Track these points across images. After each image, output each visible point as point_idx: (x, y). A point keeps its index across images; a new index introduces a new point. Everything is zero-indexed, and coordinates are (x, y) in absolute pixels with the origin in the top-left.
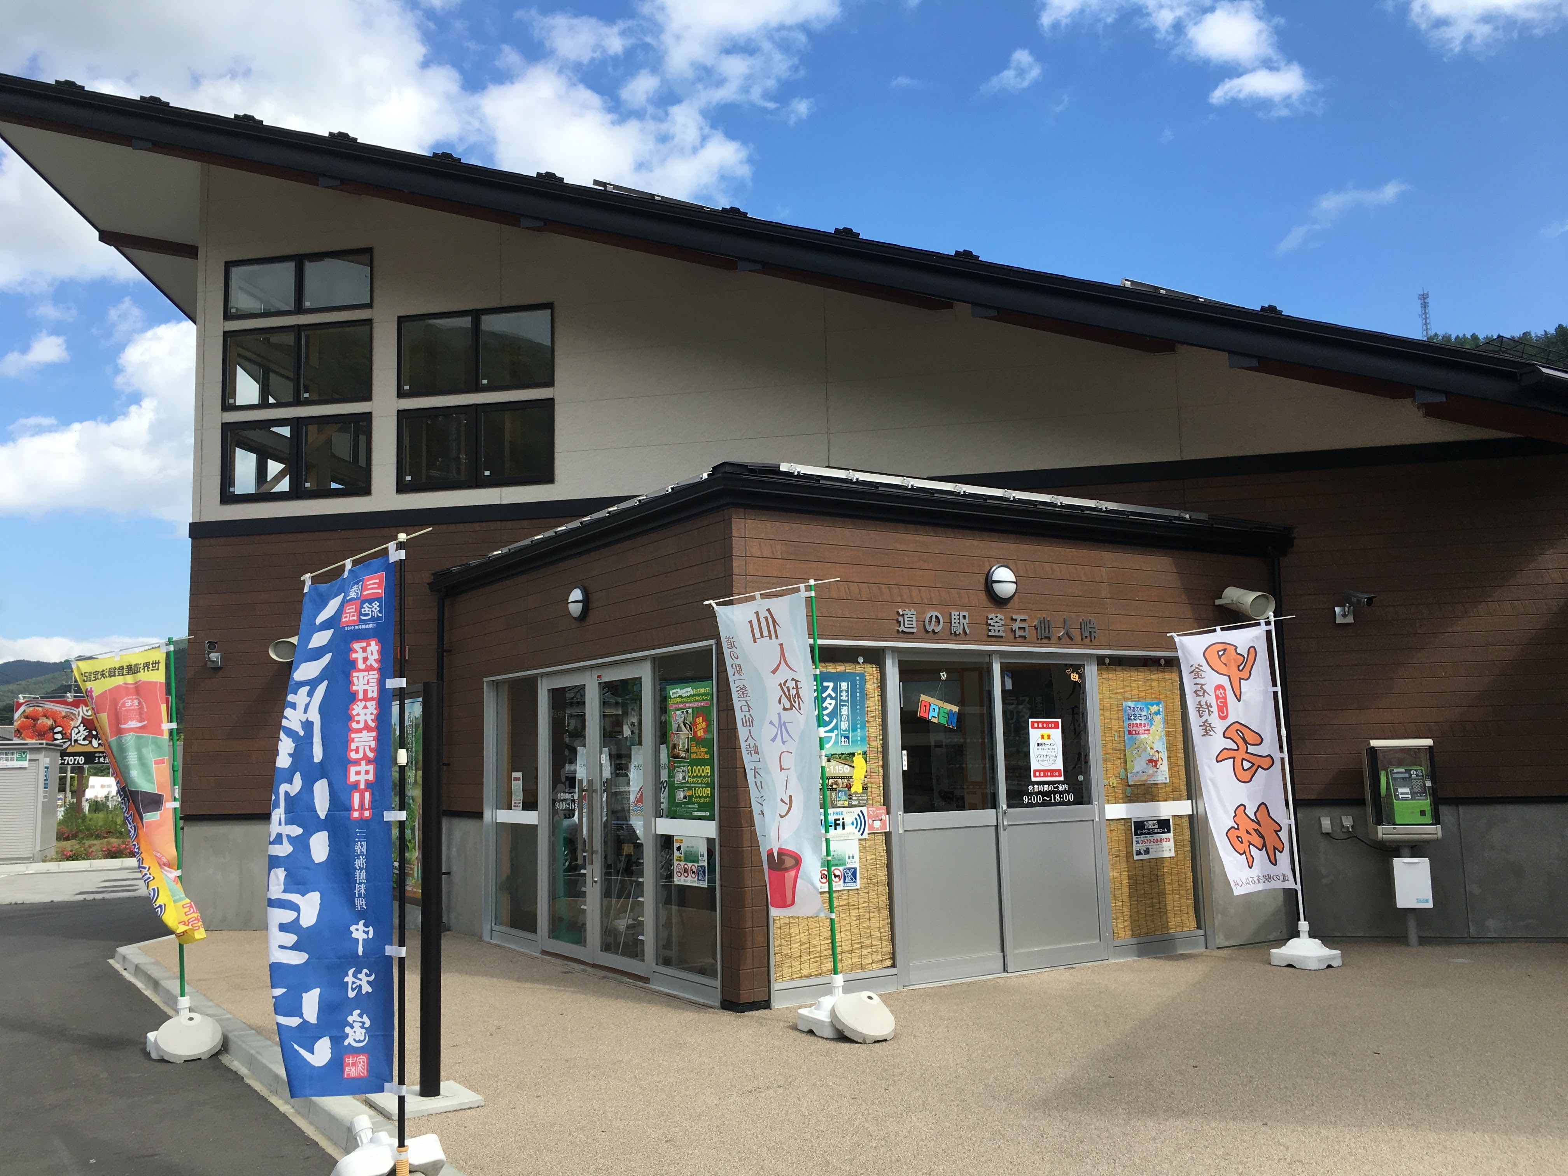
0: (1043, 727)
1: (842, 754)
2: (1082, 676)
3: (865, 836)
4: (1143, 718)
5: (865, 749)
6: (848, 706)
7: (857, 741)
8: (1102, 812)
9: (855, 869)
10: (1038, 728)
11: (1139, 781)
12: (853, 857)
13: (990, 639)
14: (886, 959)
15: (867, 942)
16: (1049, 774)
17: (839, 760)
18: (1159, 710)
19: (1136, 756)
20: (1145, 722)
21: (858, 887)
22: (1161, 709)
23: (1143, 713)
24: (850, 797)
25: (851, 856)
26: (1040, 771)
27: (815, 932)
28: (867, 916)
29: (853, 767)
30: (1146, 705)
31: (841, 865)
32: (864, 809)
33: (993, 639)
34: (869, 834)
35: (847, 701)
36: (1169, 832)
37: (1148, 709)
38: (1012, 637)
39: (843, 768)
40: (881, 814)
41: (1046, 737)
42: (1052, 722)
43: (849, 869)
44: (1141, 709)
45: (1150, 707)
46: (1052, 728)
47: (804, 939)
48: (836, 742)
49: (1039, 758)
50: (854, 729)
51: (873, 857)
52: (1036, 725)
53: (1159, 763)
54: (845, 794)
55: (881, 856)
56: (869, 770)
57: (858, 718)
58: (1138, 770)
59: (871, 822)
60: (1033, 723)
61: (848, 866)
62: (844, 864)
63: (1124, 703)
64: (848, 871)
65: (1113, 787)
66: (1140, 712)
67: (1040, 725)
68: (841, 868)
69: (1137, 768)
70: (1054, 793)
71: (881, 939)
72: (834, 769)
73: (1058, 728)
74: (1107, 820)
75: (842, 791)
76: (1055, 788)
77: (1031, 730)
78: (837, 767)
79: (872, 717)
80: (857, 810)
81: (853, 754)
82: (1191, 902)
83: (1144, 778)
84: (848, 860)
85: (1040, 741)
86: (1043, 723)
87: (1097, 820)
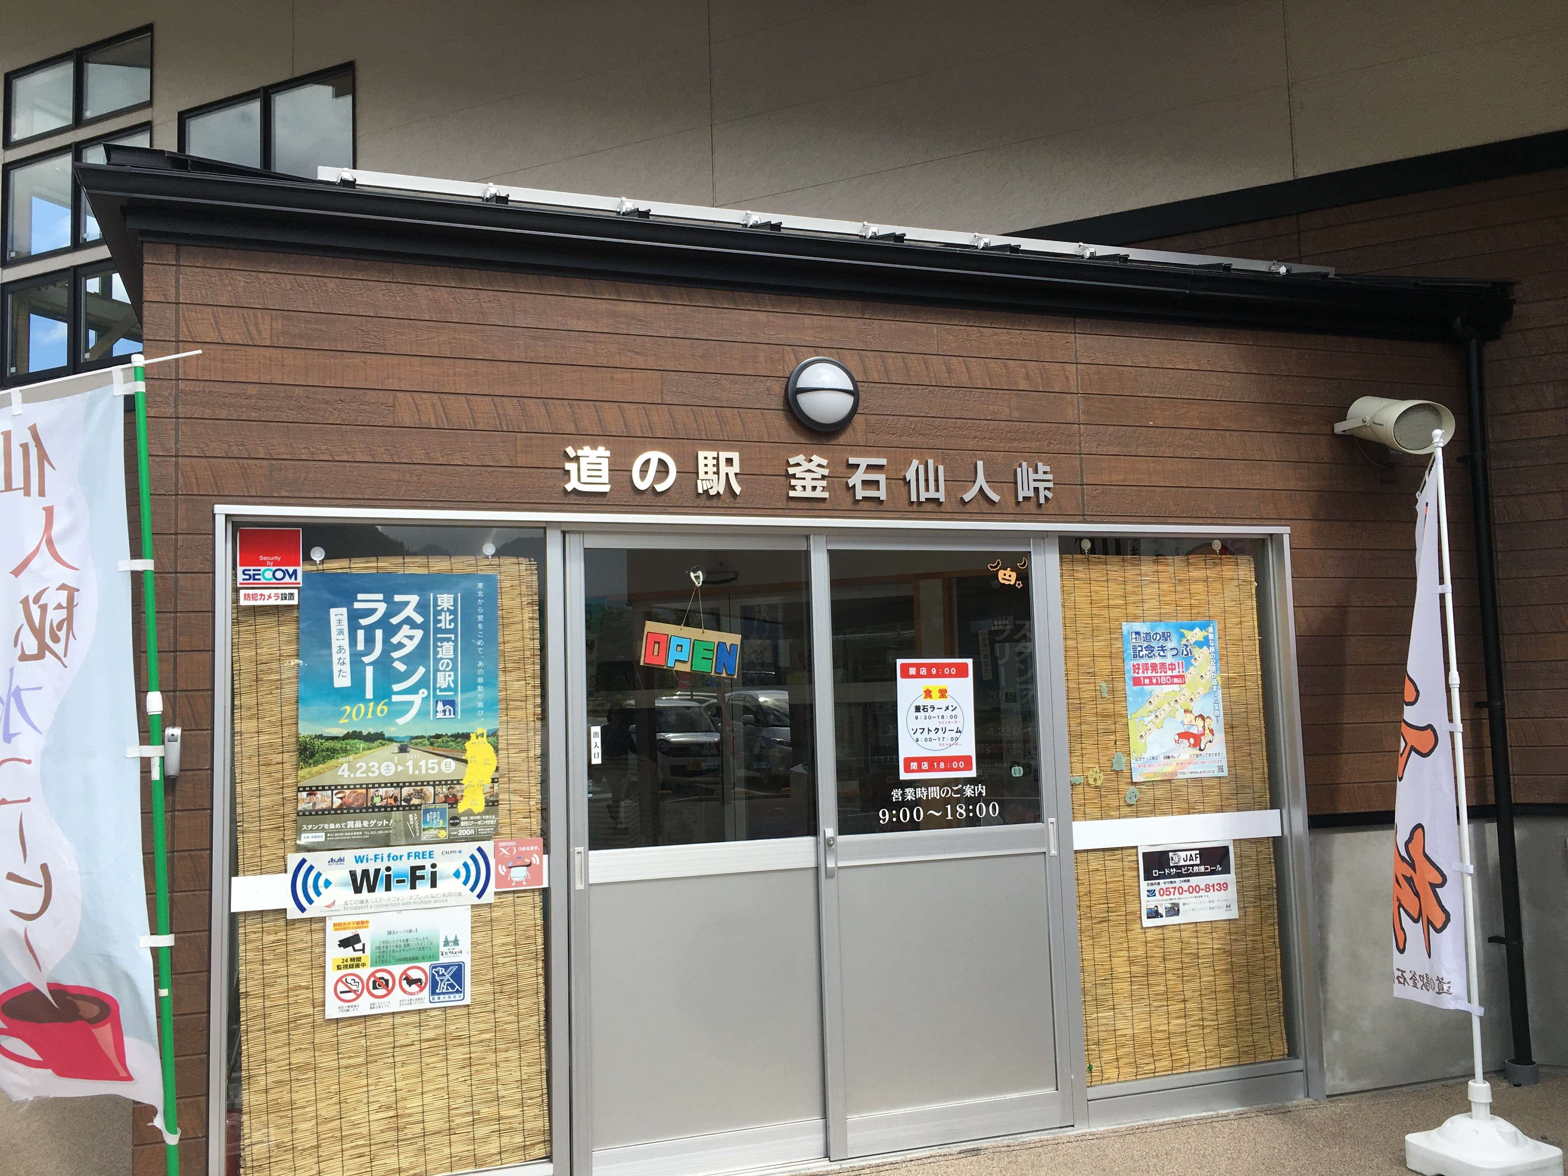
0: (929, 675)
1: (438, 736)
2: (1024, 576)
3: (489, 897)
4: (1169, 654)
5: (494, 725)
6: (455, 641)
7: (474, 710)
8: (1065, 836)
9: (460, 967)
10: (918, 676)
11: (1156, 774)
12: (456, 942)
13: (792, 505)
14: (533, 1145)
15: (486, 1111)
16: (942, 765)
17: (430, 749)
18: (1206, 638)
19: (1150, 726)
20: (1174, 661)
21: (467, 1001)
22: (1211, 636)
23: (1169, 645)
24: (455, 821)
25: (451, 938)
26: (919, 760)
27: (356, 1098)
28: (491, 1057)
29: (465, 761)
30: (1179, 627)
31: (424, 959)
32: (488, 847)
33: (801, 505)
34: (496, 893)
35: (454, 631)
36: (1226, 871)
37: (1182, 636)
38: (849, 500)
39: (439, 764)
40: (530, 854)
41: (935, 694)
42: (950, 666)
43: (446, 967)
44: (1166, 637)
45: (1185, 632)
46: (950, 676)
47: (327, 1110)
48: (423, 713)
49: (918, 735)
50: (469, 685)
51: (511, 939)
52: (912, 671)
53: (1204, 740)
54: (442, 816)
55: (527, 938)
56: (503, 766)
57: (480, 664)
58: (1155, 754)
59: (502, 870)
60: (905, 667)
61: (443, 960)
62: (434, 957)
63: (1126, 627)
64: (442, 971)
65: (1097, 787)
66: (1161, 643)
67: (923, 671)
68: (426, 965)
69: (1154, 750)
70: (954, 802)
71: (522, 1105)
72: (416, 766)
73: (966, 675)
74: (1076, 852)
75: (435, 810)
76: (956, 792)
77: (900, 681)
78: (423, 763)
79: (515, 662)
80: (471, 848)
81: (466, 737)
82: (1275, 1004)
83: (1169, 769)
84: (442, 949)
85: (922, 702)
86: (929, 667)
87: (1054, 852)
